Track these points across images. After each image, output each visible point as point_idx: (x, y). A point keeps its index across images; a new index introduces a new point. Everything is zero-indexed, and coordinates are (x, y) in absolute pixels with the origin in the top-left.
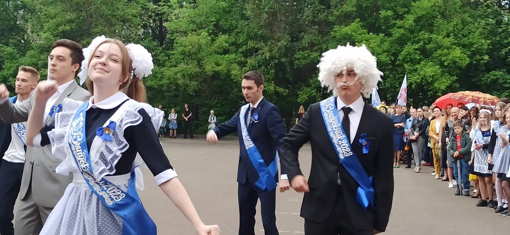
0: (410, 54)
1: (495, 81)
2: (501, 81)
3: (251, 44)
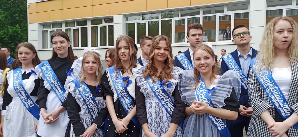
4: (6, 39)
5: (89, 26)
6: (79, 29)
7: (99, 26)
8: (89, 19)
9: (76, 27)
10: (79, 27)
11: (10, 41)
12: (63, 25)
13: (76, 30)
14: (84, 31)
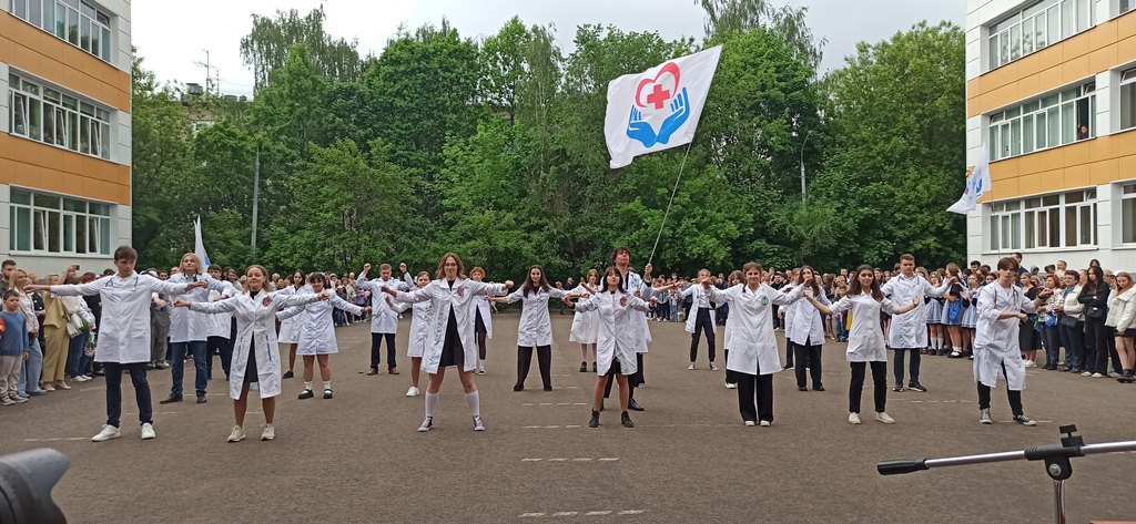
0: (688, 228)
1: (758, 250)
2: (763, 250)
3: (534, 220)
4: (946, 228)
5: (1062, 206)
6: (1045, 212)
7: (1079, 205)
8: (1062, 193)
9: (1042, 209)
10: (1047, 209)
11: (954, 232)
12: (1023, 205)
13: (1043, 214)
14: (1055, 213)
